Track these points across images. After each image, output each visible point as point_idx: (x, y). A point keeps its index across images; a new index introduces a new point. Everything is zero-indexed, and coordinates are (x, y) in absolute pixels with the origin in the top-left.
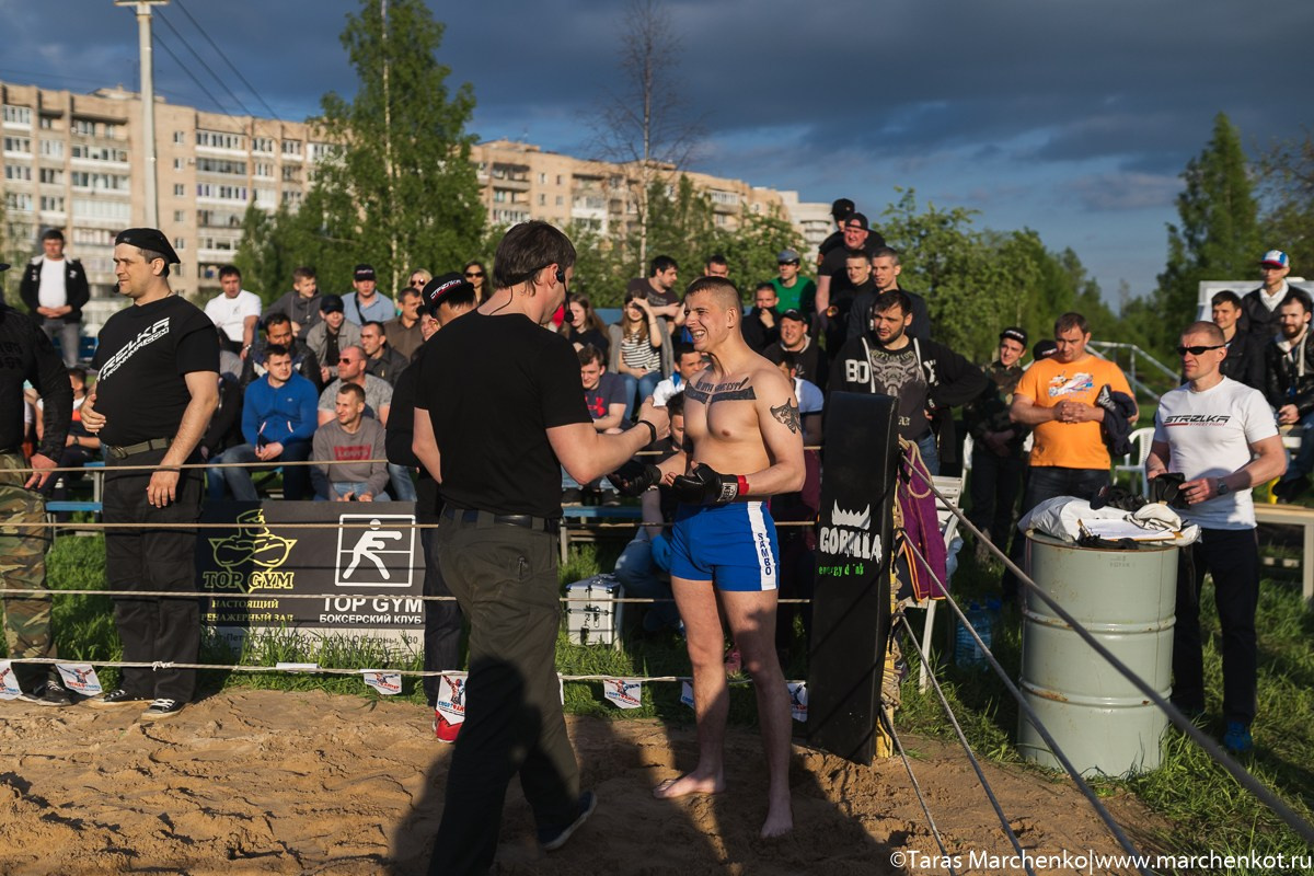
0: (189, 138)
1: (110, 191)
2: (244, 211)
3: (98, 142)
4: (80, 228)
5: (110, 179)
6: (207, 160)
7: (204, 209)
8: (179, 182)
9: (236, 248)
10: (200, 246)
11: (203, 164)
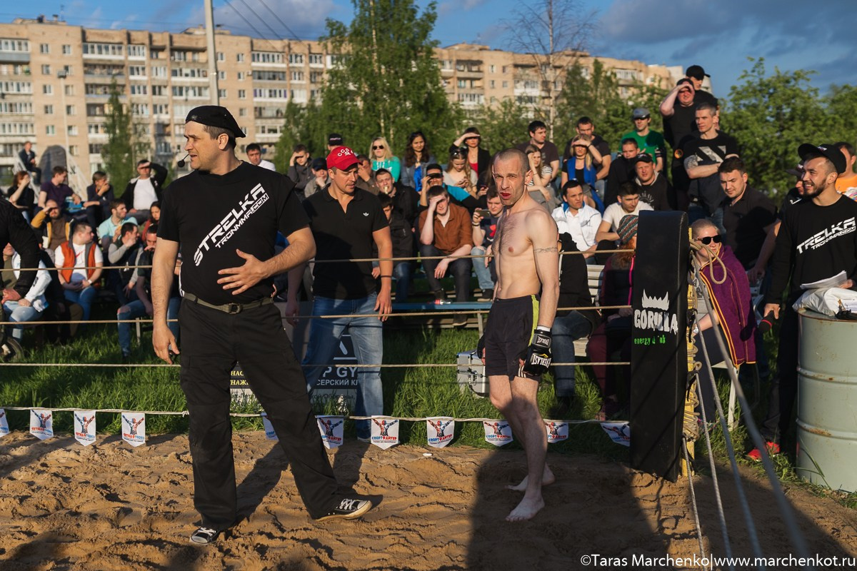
0: (246, 58)
1: (198, 98)
2: (285, 105)
3: (188, 65)
4: (179, 125)
5: (197, 89)
6: (259, 72)
7: (259, 106)
8: (242, 88)
9: (281, 132)
10: (257, 132)
11: (257, 74)
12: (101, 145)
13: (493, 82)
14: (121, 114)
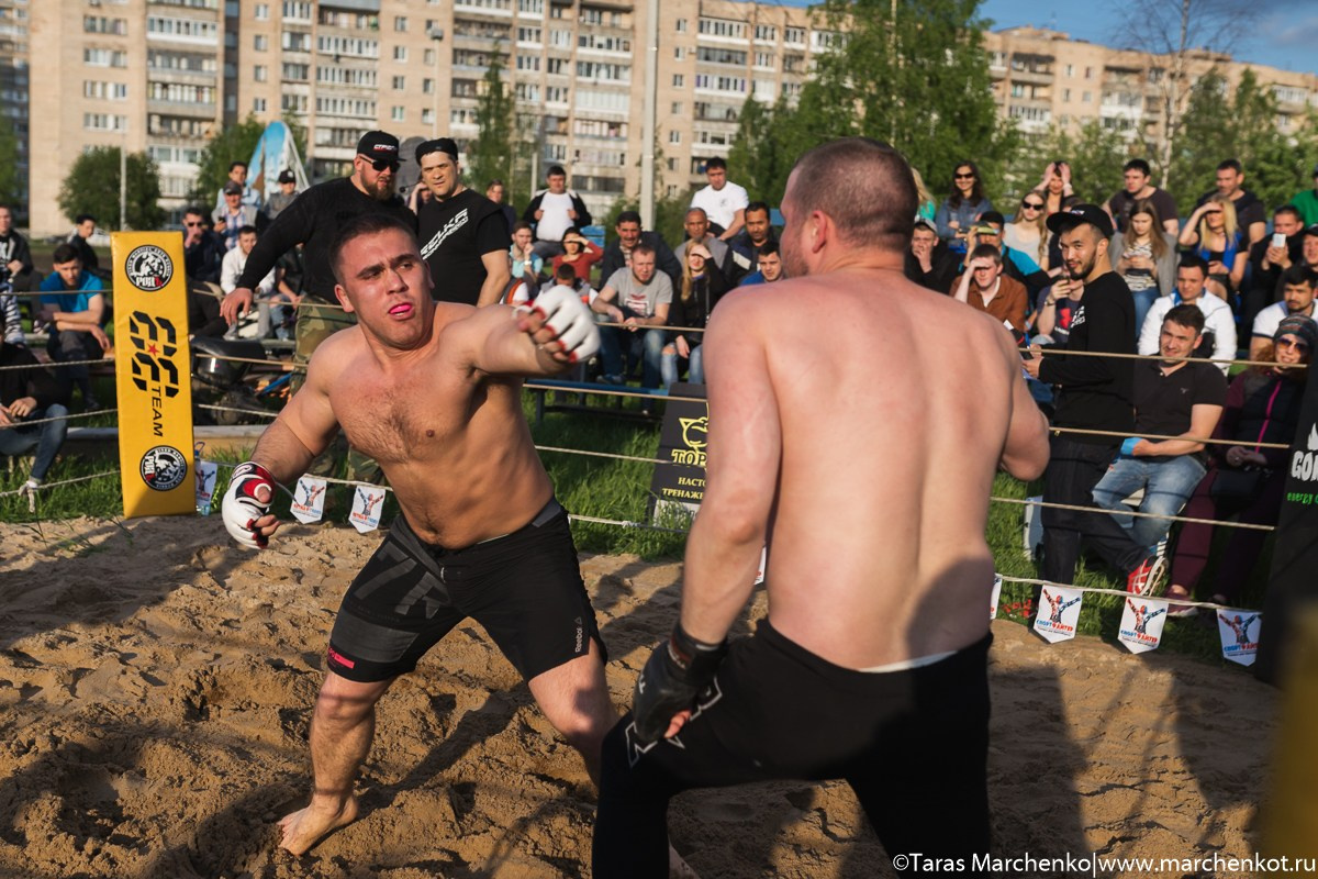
0: (692, 26)
1: (612, 81)
2: (742, 103)
3: (603, 30)
4: (581, 120)
5: (612, 69)
6: (707, 49)
7: (701, 100)
8: (679, 72)
9: (731, 142)
10: (695, 140)
11: (703, 52)
12: (467, 140)
13: (1068, 92)
14: (500, 98)
